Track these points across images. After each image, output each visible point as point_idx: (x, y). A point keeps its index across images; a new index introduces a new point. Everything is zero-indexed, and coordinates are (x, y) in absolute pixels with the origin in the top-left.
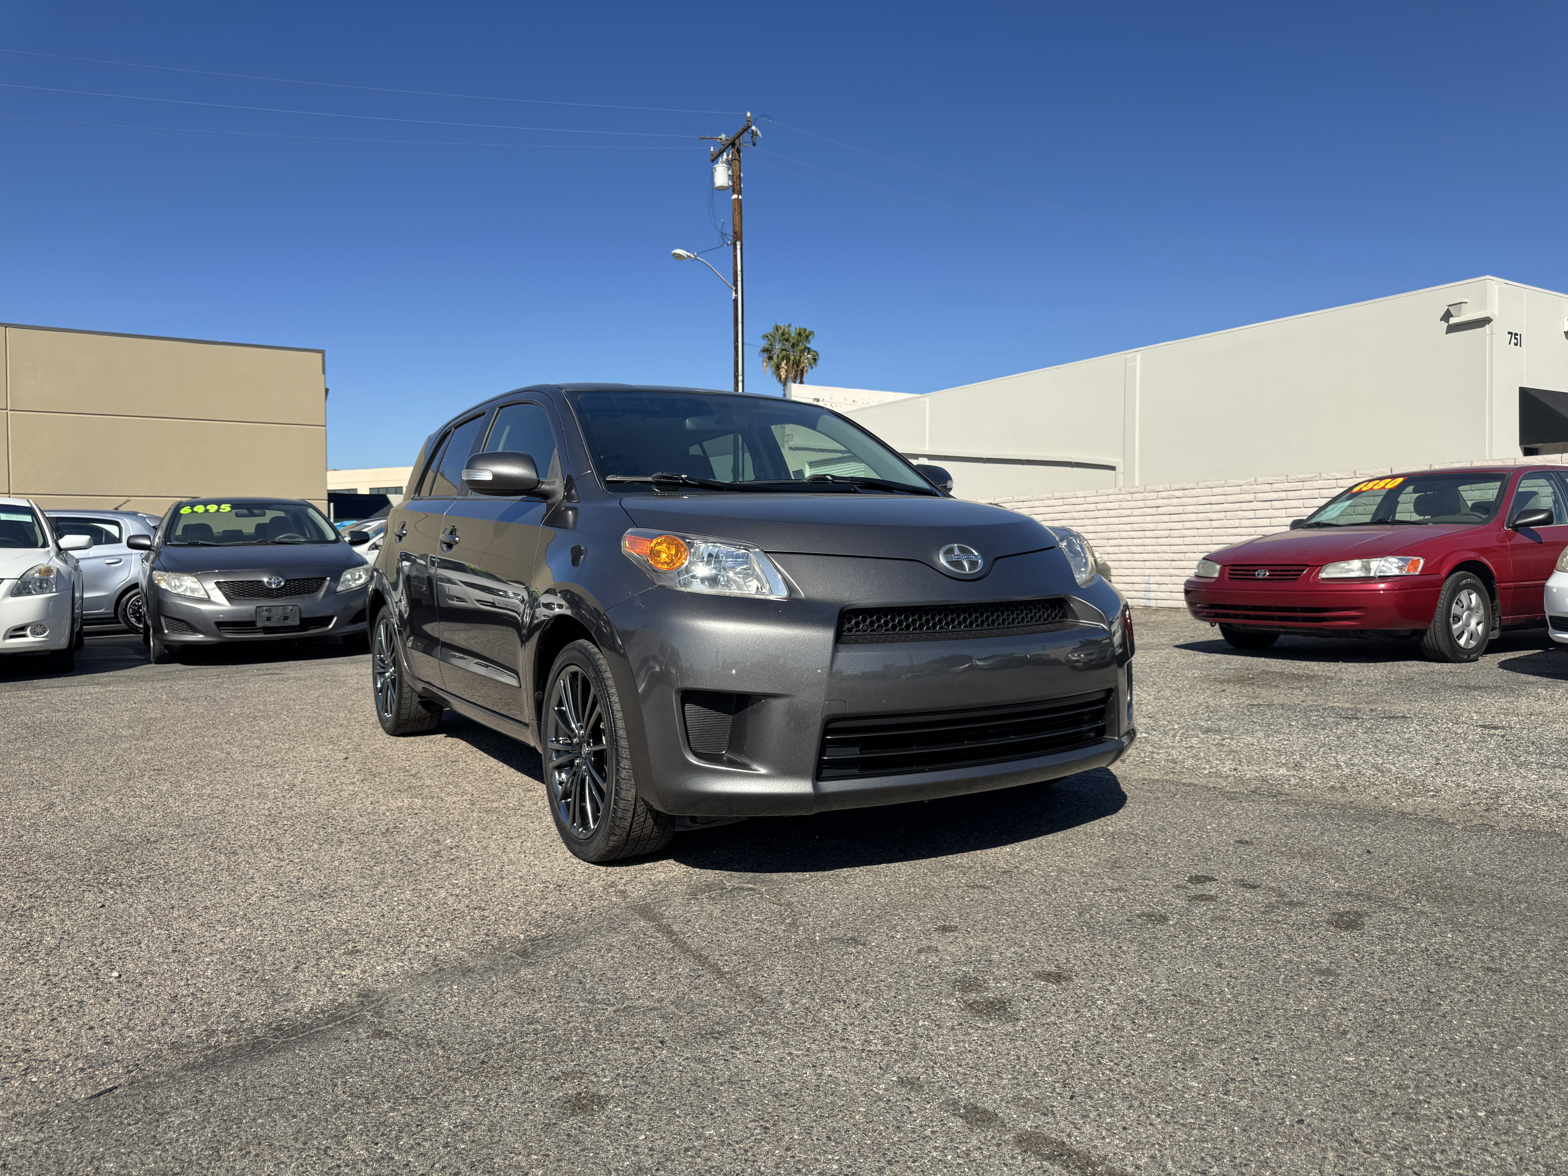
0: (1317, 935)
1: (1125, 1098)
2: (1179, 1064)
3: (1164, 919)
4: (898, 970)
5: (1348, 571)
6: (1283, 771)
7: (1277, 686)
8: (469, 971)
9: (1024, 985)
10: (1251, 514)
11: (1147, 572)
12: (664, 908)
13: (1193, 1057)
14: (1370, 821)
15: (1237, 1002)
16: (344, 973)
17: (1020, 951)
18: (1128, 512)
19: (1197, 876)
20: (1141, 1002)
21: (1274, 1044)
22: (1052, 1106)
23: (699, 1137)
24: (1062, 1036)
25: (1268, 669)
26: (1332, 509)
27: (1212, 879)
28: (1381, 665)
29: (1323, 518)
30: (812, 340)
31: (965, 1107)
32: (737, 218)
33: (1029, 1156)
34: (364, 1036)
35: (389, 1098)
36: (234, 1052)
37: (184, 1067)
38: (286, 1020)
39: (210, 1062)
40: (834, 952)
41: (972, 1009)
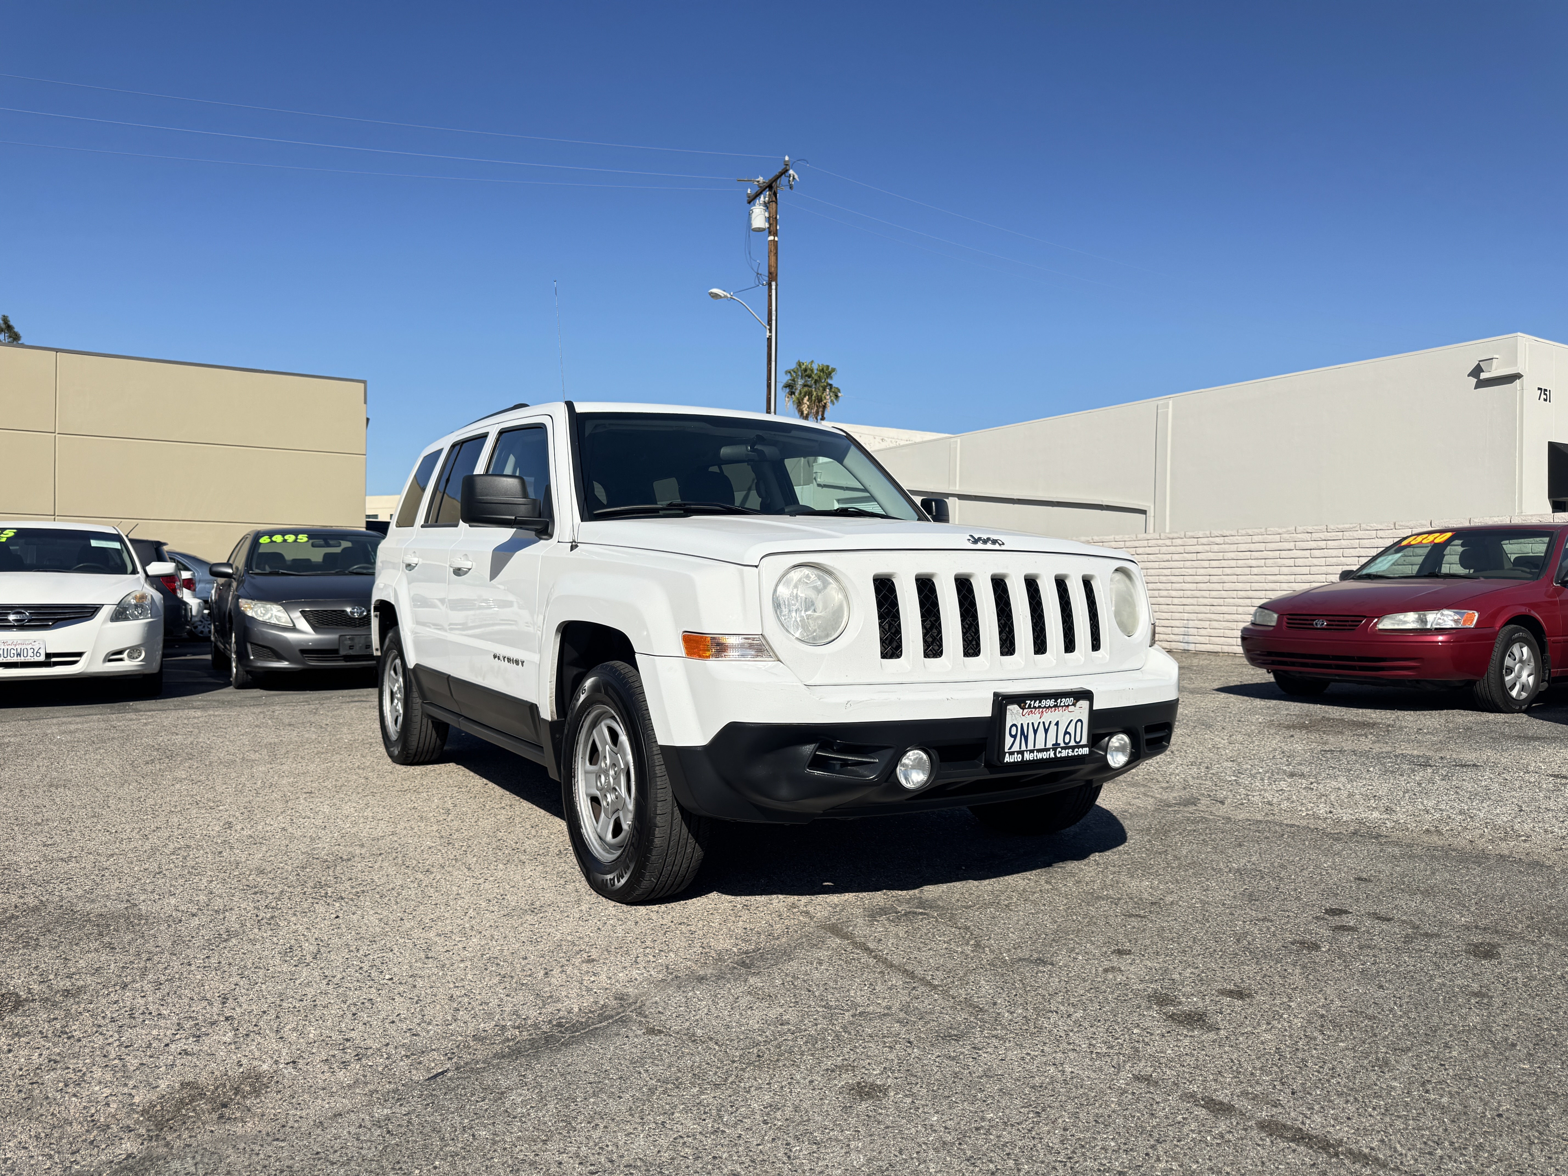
0: (1460, 962)
1: (1340, 1095)
2: (1376, 1068)
3: (1316, 947)
4: (1092, 987)
5: (1405, 622)
6: (1376, 814)
7: (1342, 733)
8: (702, 979)
9: (1212, 1000)
10: (1291, 562)
11: (1186, 616)
12: (851, 928)
13: (1386, 1063)
14: (1473, 862)
15: (1409, 1018)
16: (592, 979)
17: (1196, 971)
18: (1168, 557)
19: (1331, 909)
20: (1322, 1016)
21: (1455, 1053)
22: (1278, 1100)
23: (983, 1119)
24: (1263, 1043)
25: (1327, 716)
26: (1383, 561)
27: (1346, 912)
29: (1373, 570)
30: (834, 377)
31: (1203, 1100)
32: (773, 259)
33: (1276, 1139)
34: (639, 1032)
35: (693, 1084)
36: (532, 1045)
37: (495, 1056)
38: (563, 1018)
39: (516, 1053)
40: (1027, 971)
41: (1174, 1019)
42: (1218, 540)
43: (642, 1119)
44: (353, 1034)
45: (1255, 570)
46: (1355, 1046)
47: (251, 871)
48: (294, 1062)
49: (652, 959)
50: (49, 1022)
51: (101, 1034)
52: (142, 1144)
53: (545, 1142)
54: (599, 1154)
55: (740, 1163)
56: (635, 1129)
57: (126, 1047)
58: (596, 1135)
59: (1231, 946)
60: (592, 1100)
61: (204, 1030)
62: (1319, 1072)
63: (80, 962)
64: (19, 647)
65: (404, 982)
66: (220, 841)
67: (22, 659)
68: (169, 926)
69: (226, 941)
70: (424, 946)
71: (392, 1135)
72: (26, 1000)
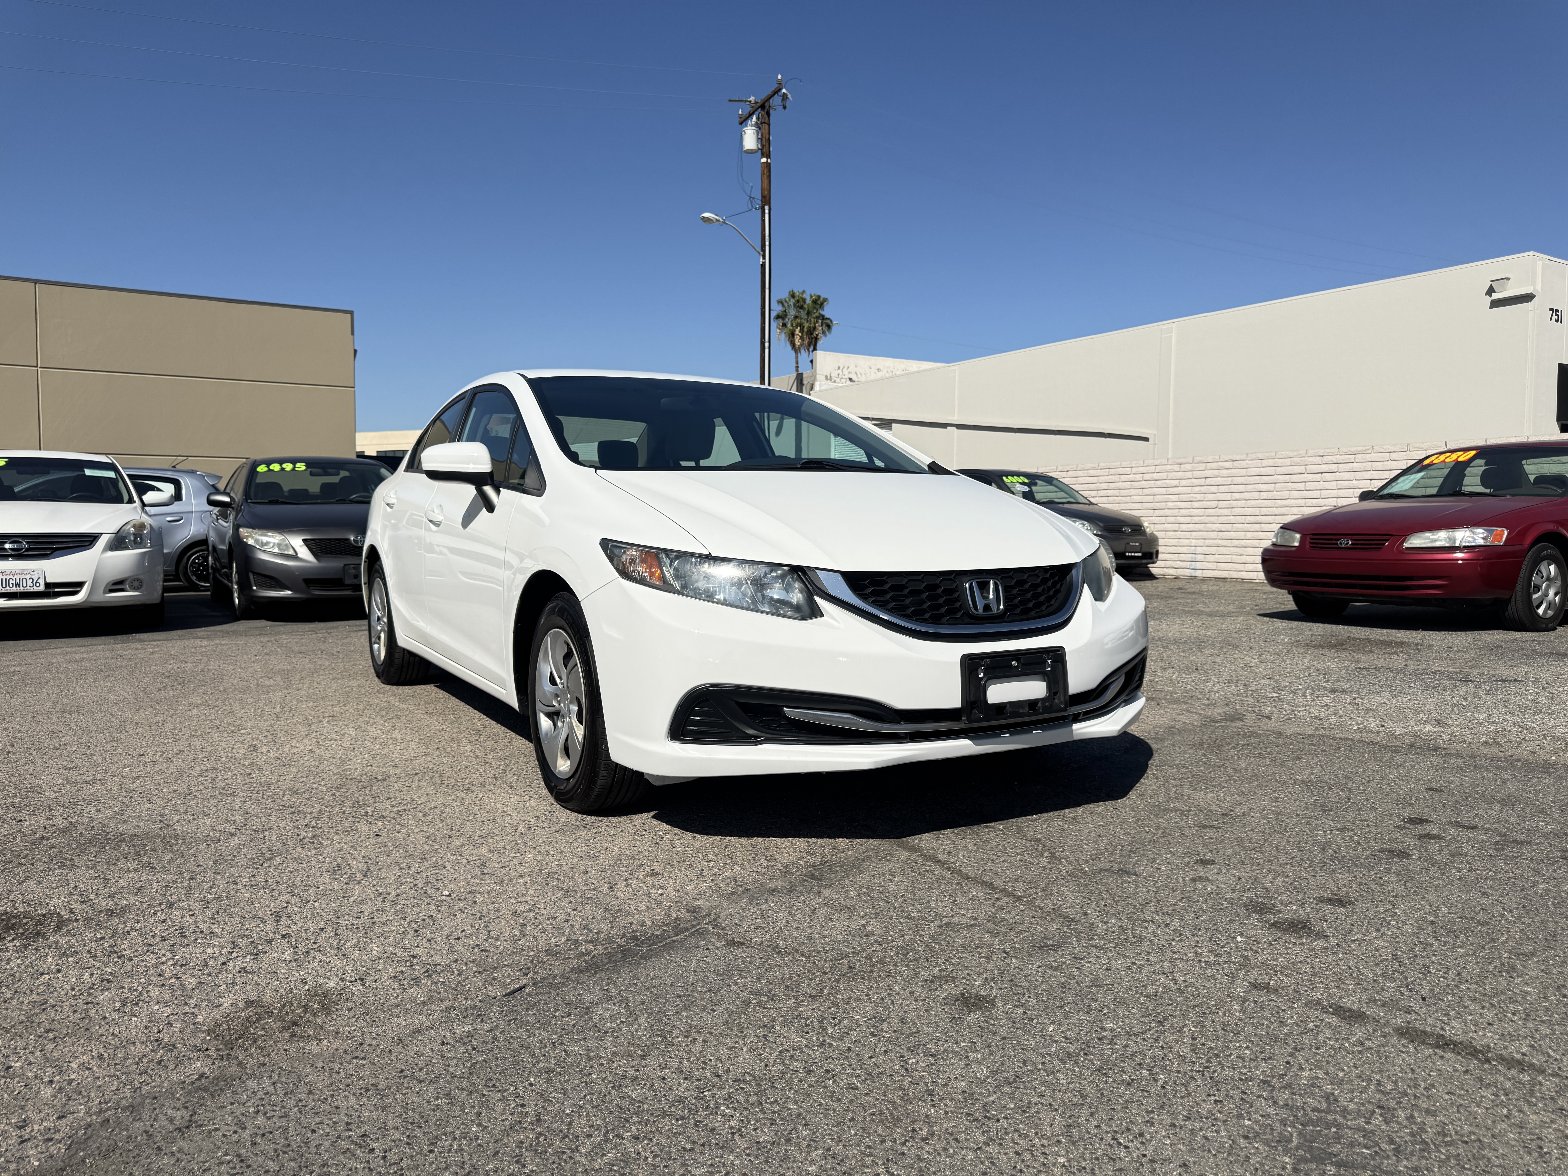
1: (1474, 1000)
2: (1504, 973)
3: (1406, 855)
4: (1183, 896)
5: (1434, 540)
6: (1428, 728)
7: (1371, 652)
8: (774, 891)
9: (1312, 908)
10: (1301, 486)
11: (1193, 542)
12: (917, 841)
13: (1513, 968)
14: (1542, 772)
15: (1524, 923)
16: (660, 892)
17: (1288, 880)
18: (1176, 482)
19: (1411, 819)
20: (1432, 923)
22: (1410, 1006)
23: (1103, 1029)
24: (1377, 950)
25: (1352, 636)
26: (1404, 480)
27: (1427, 821)
28: (1462, 634)
29: (1395, 489)
30: (826, 308)
31: (1330, 1007)
32: (766, 182)
33: (1418, 1045)
34: (719, 945)
35: (787, 996)
36: (609, 959)
37: (572, 970)
38: (637, 931)
39: (593, 967)
40: (1111, 881)
41: (1278, 928)
42: (1227, 465)
43: (742, 1032)
44: (417, 951)
45: (1264, 495)
46: (1475, 952)
47: (285, 792)
48: (361, 979)
49: (718, 872)
50: (96, 941)
51: (152, 953)
52: (213, 1064)
53: (643, 1057)
54: (703, 1069)
55: (856, 1077)
56: (736, 1042)
57: (182, 966)
58: (696, 1049)
59: (1317, 855)
60: (684, 1014)
61: (260, 947)
62: (1444, 978)
63: (121, 881)
64: (17, 577)
65: (462, 898)
66: (247, 763)
67: (22, 589)
68: (208, 845)
69: (269, 859)
70: (478, 863)
71: (478, 1051)
72: (68, 920)
